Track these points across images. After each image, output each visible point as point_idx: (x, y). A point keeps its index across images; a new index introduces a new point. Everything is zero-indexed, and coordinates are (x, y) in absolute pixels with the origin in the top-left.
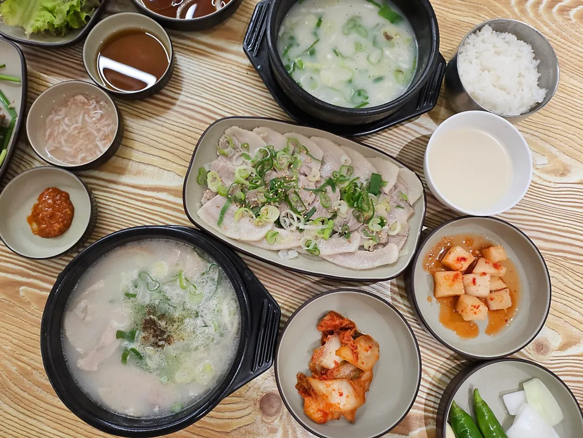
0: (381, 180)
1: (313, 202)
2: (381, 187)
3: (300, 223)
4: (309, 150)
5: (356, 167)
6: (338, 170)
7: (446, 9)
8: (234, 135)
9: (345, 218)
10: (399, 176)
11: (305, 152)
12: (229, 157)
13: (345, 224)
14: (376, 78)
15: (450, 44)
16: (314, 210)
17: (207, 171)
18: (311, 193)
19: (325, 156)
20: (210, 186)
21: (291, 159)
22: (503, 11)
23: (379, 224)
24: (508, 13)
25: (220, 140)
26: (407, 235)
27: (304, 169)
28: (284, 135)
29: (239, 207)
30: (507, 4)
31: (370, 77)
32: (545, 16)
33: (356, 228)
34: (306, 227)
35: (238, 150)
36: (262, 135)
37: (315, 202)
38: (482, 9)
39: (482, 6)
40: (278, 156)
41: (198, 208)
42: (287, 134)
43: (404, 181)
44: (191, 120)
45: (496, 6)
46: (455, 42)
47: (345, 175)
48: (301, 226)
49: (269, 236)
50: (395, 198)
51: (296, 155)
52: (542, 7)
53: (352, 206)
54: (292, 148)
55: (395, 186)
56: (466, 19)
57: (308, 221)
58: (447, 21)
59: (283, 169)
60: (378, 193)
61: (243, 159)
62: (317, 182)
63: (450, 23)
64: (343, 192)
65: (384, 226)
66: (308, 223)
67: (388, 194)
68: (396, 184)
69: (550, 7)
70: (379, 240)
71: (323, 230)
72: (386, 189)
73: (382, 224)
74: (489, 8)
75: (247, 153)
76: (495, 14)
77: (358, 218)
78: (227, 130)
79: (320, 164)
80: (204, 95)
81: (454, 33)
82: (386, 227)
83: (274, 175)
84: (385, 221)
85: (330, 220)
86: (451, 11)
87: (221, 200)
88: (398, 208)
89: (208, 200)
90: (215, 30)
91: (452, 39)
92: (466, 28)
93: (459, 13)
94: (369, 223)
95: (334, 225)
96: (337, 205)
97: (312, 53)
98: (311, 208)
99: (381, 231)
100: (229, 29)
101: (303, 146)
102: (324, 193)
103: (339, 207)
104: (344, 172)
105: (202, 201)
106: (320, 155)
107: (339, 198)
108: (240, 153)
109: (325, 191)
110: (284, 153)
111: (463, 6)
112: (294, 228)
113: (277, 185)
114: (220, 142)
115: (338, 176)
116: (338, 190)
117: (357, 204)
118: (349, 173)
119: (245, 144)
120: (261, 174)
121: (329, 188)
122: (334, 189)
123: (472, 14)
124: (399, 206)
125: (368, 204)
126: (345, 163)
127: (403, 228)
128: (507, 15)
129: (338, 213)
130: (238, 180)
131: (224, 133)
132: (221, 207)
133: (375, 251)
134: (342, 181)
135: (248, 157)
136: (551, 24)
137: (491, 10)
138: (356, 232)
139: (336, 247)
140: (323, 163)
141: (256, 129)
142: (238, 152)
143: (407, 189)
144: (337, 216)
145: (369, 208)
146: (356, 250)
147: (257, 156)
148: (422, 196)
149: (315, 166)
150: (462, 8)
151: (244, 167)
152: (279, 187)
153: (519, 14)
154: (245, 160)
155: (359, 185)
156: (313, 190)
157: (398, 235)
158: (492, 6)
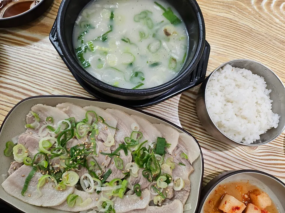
0: (166, 142)
1: (109, 165)
2: (165, 148)
3: (98, 186)
4: (105, 120)
5: (145, 132)
6: (129, 136)
7: (207, 8)
8: (40, 111)
9: (137, 177)
10: (180, 140)
11: (102, 121)
12: (36, 129)
13: (137, 183)
14: (153, 63)
15: (211, 32)
16: (110, 172)
17: (15, 143)
18: (107, 157)
19: (119, 124)
20: (15, 158)
21: (90, 128)
22: (247, 8)
23: (165, 181)
24: (250, 10)
25: (27, 115)
26: (189, 191)
27: (101, 136)
28: (84, 108)
29: (43, 173)
30: (249, 4)
31: (147, 62)
32: (275, 11)
33: (146, 186)
34: (103, 189)
35: (45, 123)
36: (64, 109)
37: (111, 165)
38: (231, 7)
39: (232, 5)
40: (77, 126)
41: (4, 178)
42: (87, 107)
43: (184, 143)
44: (9, 98)
45: (241, 5)
46: (215, 31)
47: (135, 140)
48: (98, 189)
49: (69, 200)
50: (178, 156)
51: (94, 124)
52: (272, 5)
53: (141, 166)
54: (90, 118)
55: (177, 146)
56: (222, 15)
57: (105, 182)
58: (208, 16)
59: (83, 137)
60: (163, 153)
61: (48, 130)
62: (112, 146)
63: (210, 17)
64: (134, 155)
65: (170, 183)
66: (104, 185)
67: (171, 154)
68: (178, 145)
69: (278, 5)
70: (167, 196)
71: (118, 190)
72: (170, 150)
73: (168, 181)
74: (237, 7)
75: (51, 125)
76: (242, 11)
77: (147, 177)
78: (33, 107)
79: (115, 131)
80: (21, 76)
81: (213, 25)
82: (171, 184)
83: (75, 143)
84: (170, 179)
85: (124, 180)
86: (210, 9)
87: (26, 169)
88: (181, 165)
89: (15, 170)
90: (33, 26)
91: (213, 29)
92: (222, 21)
93: (216, 10)
94: (157, 180)
95: (128, 184)
96: (129, 167)
97: (104, 39)
98: (107, 170)
99: (167, 188)
100: (43, 25)
101: (100, 117)
102: (117, 157)
103: (132, 168)
104: (134, 137)
105: (9, 172)
106: (114, 123)
107: (131, 160)
108: (46, 125)
109: (118, 154)
110: (84, 124)
111: (218, 5)
112: (91, 190)
113: (76, 153)
114: (27, 118)
115: (130, 141)
116: (129, 153)
117: (146, 165)
118: (139, 138)
119: (50, 117)
120: (63, 143)
121: (122, 152)
122: (126, 152)
123: (225, 11)
124: (181, 164)
125: (155, 164)
126: (135, 129)
127: (185, 184)
128: (249, 11)
129: (131, 173)
130: (42, 151)
131: (31, 110)
132: (27, 176)
133: (163, 206)
134: (133, 146)
135: (52, 129)
136: (280, 17)
137: (238, 8)
138: (146, 190)
139: (129, 204)
140: (117, 129)
141: (59, 105)
142: (44, 124)
143: (187, 149)
144: (130, 175)
145: (157, 167)
146: (147, 206)
147: (59, 128)
148: (199, 156)
149: (111, 133)
150: (218, 7)
151: (48, 138)
152: (78, 154)
153: (257, 10)
154: (50, 132)
155: (147, 148)
156: (108, 154)
157: (182, 190)
158: (239, 5)
